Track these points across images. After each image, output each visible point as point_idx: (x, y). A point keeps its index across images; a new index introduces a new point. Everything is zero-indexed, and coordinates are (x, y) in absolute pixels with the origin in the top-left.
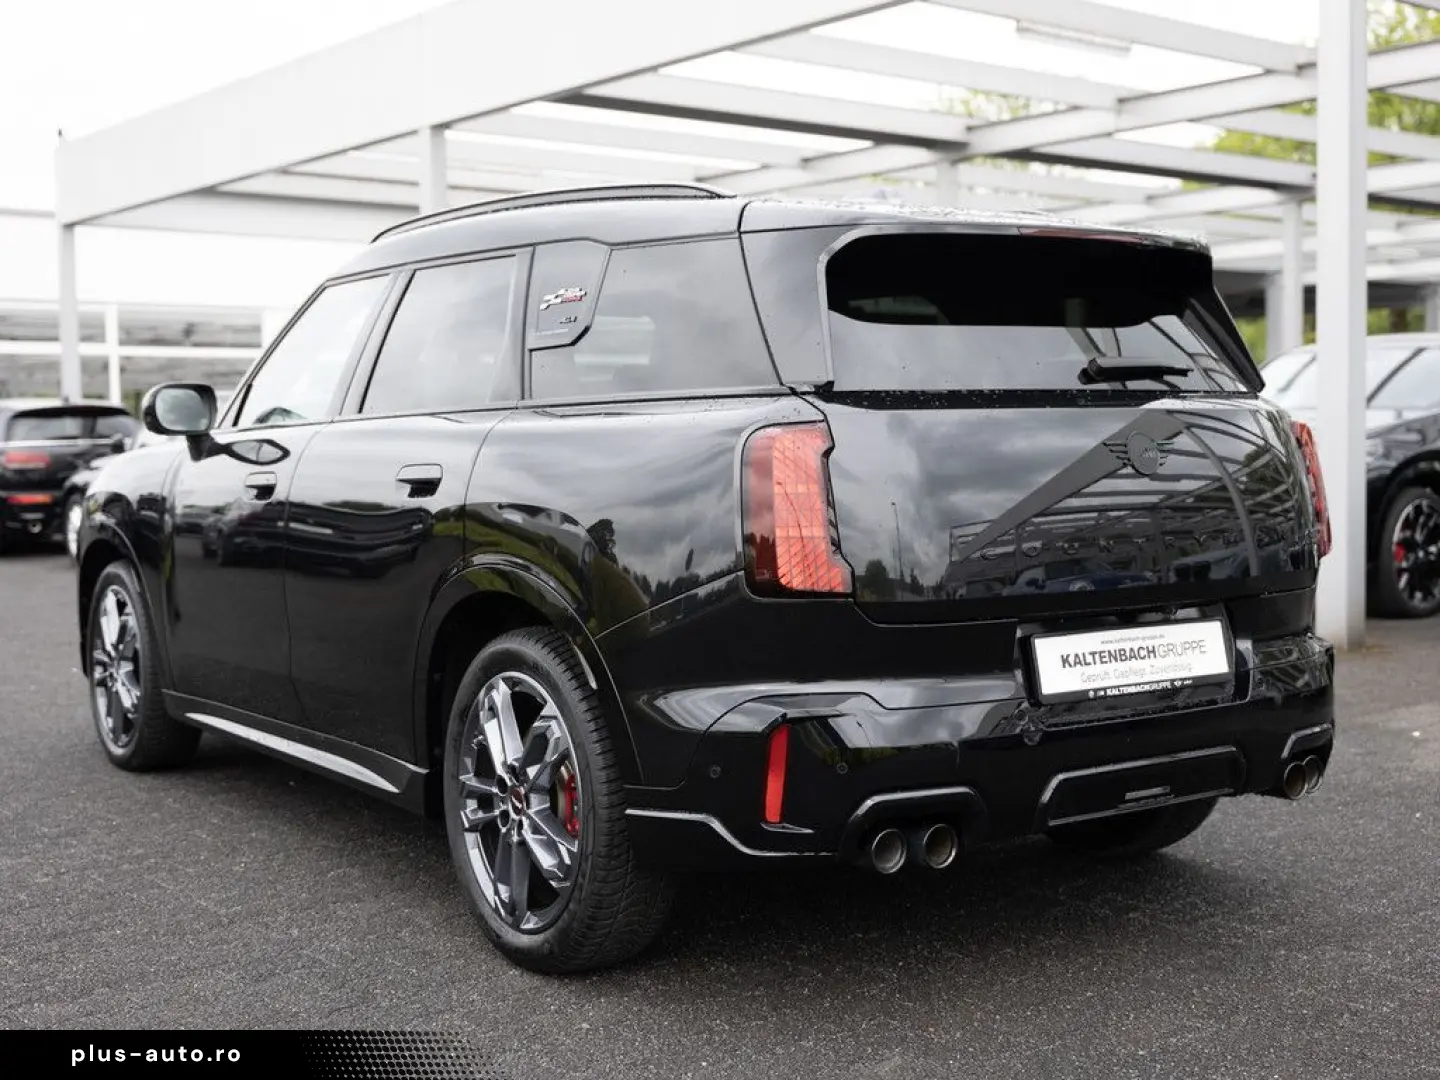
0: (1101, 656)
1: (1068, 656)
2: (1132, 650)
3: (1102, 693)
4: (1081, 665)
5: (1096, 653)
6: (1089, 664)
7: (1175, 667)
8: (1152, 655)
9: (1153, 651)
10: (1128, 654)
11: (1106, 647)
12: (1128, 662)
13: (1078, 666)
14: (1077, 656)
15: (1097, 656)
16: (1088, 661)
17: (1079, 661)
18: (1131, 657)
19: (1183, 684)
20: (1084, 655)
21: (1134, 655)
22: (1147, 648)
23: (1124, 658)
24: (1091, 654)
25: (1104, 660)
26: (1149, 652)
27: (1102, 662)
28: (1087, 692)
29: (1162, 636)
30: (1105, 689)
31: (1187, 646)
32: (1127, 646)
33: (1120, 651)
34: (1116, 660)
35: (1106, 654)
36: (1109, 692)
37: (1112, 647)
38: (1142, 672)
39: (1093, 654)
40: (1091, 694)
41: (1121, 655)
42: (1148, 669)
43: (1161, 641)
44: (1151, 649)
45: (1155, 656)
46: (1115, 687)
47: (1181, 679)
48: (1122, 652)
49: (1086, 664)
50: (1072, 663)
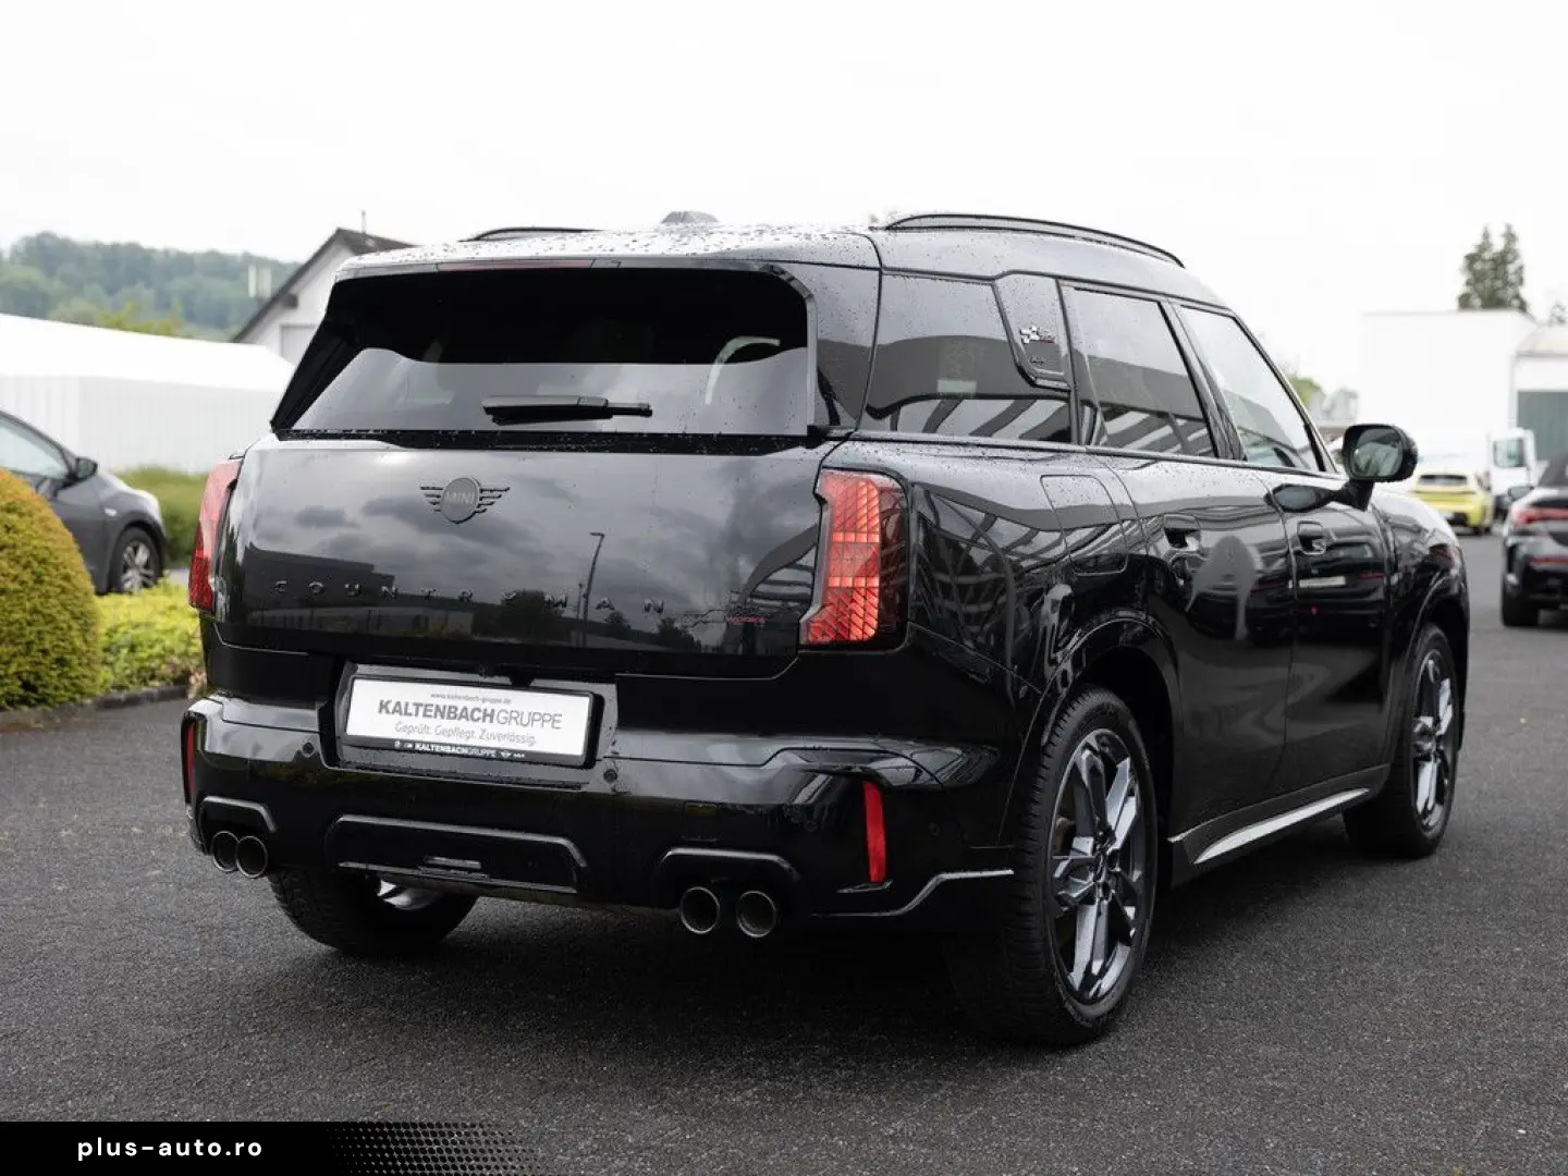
0: (425, 709)
1: (388, 702)
2: (465, 709)
3: (410, 746)
4: (401, 714)
5: (421, 705)
6: (411, 715)
7: (513, 737)
8: (488, 719)
9: (491, 716)
10: (459, 712)
11: (435, 701)
12: (456, 721)
13: (397, 715)
14: (398, 703)
15: (421, 710)
16: (409, 711)
17: (399, 709)
18: (461, 717)
19: (512, 756)
20: (407, 704)
21: (466, 715)
22: (485, 710)
23: (452, 715)
24: (415, 704)
25: (429, 713)
26: (485, 715)
27: (425, 715)
28: (393, 741)
29: (508, 701)
30: (414, 743)
31: (537, 717)
32: (460, 705)
33: (450, 708)
34: (442, 717)
35: (433, 708)
36: (418, 747)
37: (441, 702)
38: (470, 734)
39: (418, 705)
40: (398, 744)
41: (450, 712)
42: (478, 733)
43: (503, 706)
44: (489, 712)
45: (491, 721)
46: (426, 743)
47: (510, 751)
48: (453, 710)
49: (406, 714)
50: (391, 710)
